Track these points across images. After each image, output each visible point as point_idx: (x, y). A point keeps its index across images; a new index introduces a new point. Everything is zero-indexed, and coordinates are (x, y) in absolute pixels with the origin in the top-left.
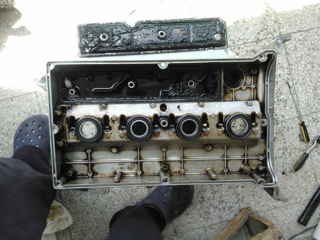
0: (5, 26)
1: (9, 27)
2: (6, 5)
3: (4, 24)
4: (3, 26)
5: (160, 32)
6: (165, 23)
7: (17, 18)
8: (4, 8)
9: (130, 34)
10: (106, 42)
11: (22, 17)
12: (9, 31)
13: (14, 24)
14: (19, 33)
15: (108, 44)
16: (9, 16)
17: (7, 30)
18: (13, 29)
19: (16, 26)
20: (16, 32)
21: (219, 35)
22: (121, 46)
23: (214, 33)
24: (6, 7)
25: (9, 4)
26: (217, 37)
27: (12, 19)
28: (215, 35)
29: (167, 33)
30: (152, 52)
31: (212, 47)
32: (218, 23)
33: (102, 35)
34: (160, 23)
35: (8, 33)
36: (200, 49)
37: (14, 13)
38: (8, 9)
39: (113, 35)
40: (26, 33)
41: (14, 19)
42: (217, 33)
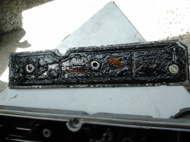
0: (15, 41)
1: (17, 41)
2: (17, 27)
3: (15, 40)
4: (14, 41)
5: (92, 63)
6: (100, 51)
7: (23, 35)
8: (16, 29)
9: (57, 65)
10: (32, 74)
11: (26, 34)
12: (17, 44)
13: (20, 40)
14: (23, 46)
15: (33, 77)
16: (18, 34)
17: (16, 44)
18: (20, 43)
19: (22, 41)
20: (21, 45)
21: (176, 66)
22: (47, 79)
23: (168, 64)
24: (17, 28)
25: (19, 26)
26: (174, 69)
27: (20, 36)
28: (170, 67)
29: (101, 64)
30: (83, 86)
31: (165, 83)
32: (174, 49)
33: (28, 66)
34: (94, 51)
35: (17, 46)
36: (147, 85)
37: (21, 32)
38: (18, 29)
39: (39, 66)
40: (27, 45)
41: (21, 36)
42: (173, 63)
